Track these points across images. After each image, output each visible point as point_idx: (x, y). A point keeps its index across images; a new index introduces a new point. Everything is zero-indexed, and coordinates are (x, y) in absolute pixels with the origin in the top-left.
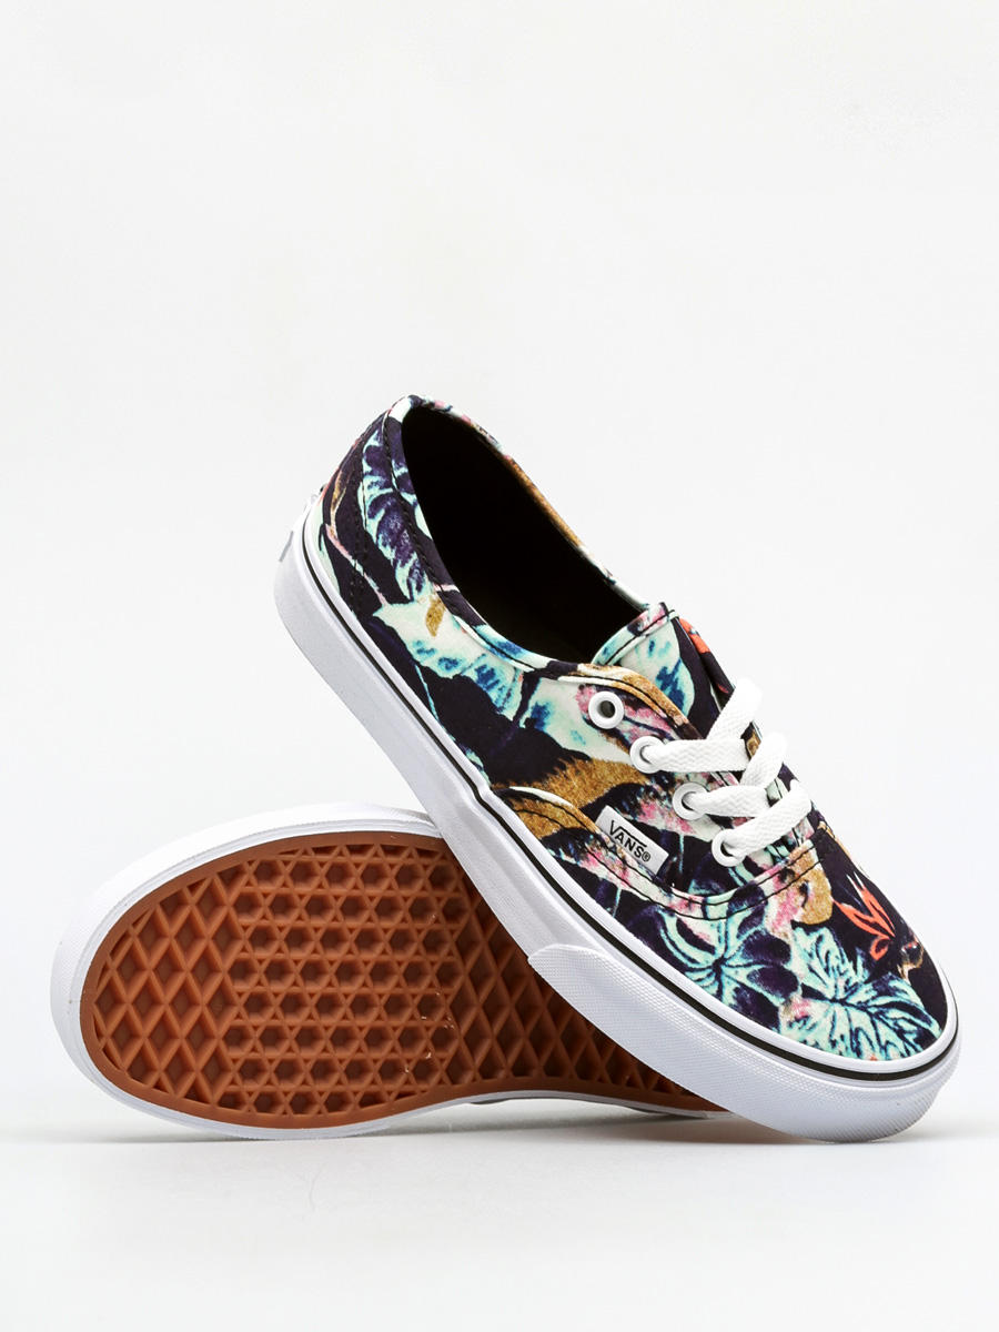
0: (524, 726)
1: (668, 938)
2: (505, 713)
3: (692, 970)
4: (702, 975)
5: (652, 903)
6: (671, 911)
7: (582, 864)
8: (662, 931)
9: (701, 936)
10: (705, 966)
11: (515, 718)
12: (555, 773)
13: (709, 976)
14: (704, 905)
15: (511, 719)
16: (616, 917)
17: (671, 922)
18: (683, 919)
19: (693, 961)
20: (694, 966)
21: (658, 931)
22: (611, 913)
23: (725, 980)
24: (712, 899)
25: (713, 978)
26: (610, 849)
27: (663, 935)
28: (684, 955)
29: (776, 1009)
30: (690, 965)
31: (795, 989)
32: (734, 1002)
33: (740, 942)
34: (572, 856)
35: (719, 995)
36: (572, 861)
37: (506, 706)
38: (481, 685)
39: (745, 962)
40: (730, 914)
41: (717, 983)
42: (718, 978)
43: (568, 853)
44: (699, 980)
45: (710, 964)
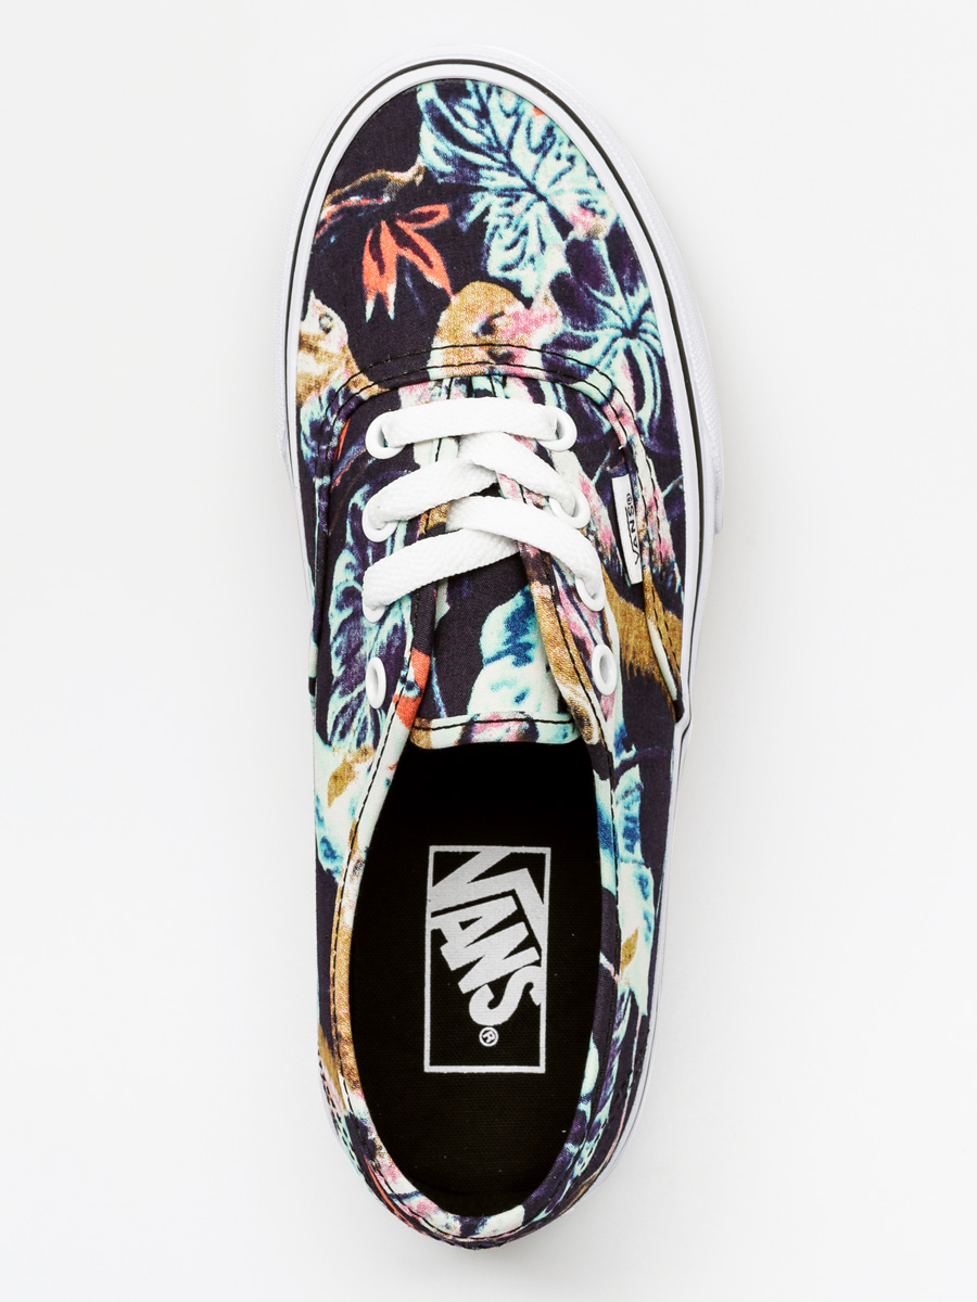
0: (633, 747)
1: (656, 405)
2: (638, 779)
3: (655, 352)
4: (649, 337)
5: (649, 452)
6: (638, 423)
7: (672, 555)
8: (656, 416)
9: (629, 374)
10: (643, 344)
11: (634, 766)
12: (639, 671)
13: (645, 331)
14: (608, 400)
15: (637, 766)
16: (680, 473)
17: (645, 415)
18: (633, 408)
19: (649, 359)
20: (652, 355)
21: (660, 420)
22: (681, 482)
23: (635, 312)
24: (599, 398)
25: (644, 326)
26: (649, 540)
27: (658, 411)
28: (653, 374)
29: (607, 240)
30: (654, 359)
31: (575, 242)
32: (641, 284)
33: (598, 333)
34: (674, 572)
35: (648, 305)
36: (676, 569)
37: (633, 786)
38: (638, 832)
39: (607, 311)
40: (590, 368)
41: (644, 317)
42: (638, 322)
43: (674, 580)
44: (656, 337)
45: (638, 340)
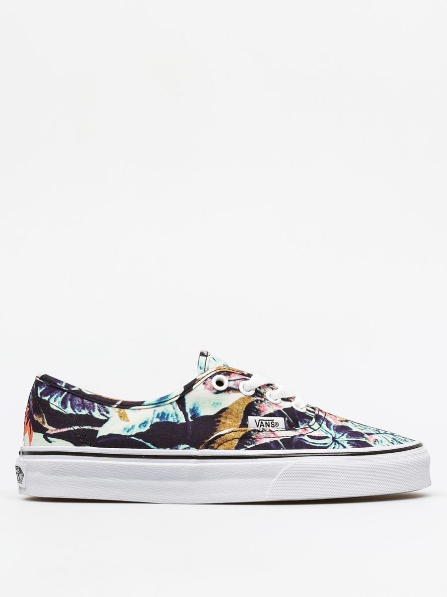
0: (192, 420)
1: (310, 443)
2: (181, 422)
4: (333, 445)
5: (293, 437)
6: (303, 435)
7: (258, 443)
9: (320, 436)
10: (331, 443)
11: (186, 420)
12: (218, 425)
13: (335, 444)
14: (310, 427)
15: (185, 422)
16: (286, 449)
17: (306, 438)
18: (308, 434)
19: (326, 444)
20: (327, 445)
21: (305, 443)
22: (283, 449)
23: (342, 443)
24: (310, 424)
25: (337, 444)
26: (262, 431)
27: (308, 443)
28: (320, 444)
31: (364, 435)
32: (352, 447)
34: (251, 444)
35: (344, 447)
36: (253, 445)
37: (179, 419)
38: (163, 421)
40: (320, 425)
41: (340, 445)
42: (339, 443)
44: (334, 448)
45: (332, 441)
